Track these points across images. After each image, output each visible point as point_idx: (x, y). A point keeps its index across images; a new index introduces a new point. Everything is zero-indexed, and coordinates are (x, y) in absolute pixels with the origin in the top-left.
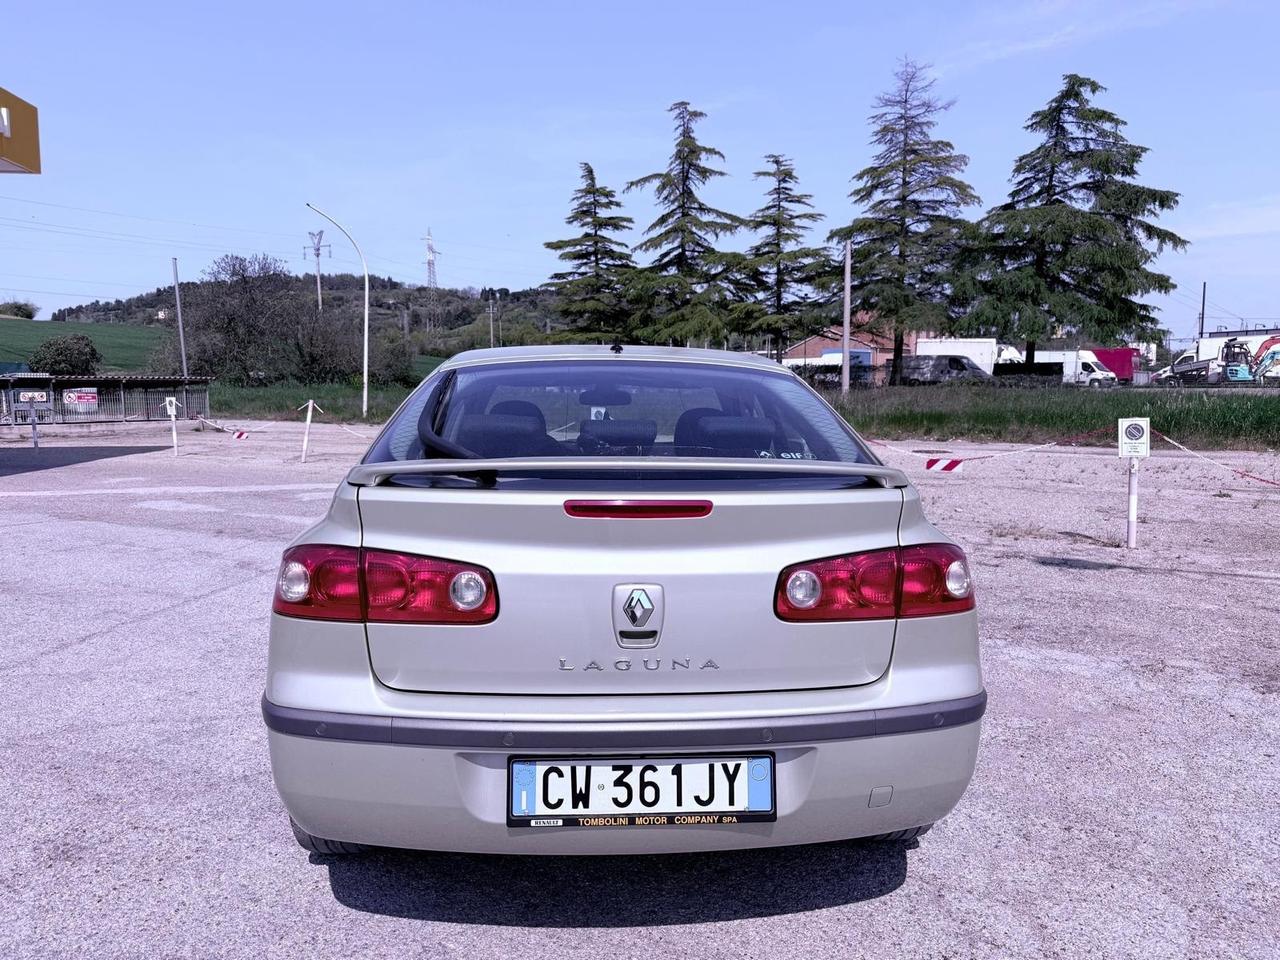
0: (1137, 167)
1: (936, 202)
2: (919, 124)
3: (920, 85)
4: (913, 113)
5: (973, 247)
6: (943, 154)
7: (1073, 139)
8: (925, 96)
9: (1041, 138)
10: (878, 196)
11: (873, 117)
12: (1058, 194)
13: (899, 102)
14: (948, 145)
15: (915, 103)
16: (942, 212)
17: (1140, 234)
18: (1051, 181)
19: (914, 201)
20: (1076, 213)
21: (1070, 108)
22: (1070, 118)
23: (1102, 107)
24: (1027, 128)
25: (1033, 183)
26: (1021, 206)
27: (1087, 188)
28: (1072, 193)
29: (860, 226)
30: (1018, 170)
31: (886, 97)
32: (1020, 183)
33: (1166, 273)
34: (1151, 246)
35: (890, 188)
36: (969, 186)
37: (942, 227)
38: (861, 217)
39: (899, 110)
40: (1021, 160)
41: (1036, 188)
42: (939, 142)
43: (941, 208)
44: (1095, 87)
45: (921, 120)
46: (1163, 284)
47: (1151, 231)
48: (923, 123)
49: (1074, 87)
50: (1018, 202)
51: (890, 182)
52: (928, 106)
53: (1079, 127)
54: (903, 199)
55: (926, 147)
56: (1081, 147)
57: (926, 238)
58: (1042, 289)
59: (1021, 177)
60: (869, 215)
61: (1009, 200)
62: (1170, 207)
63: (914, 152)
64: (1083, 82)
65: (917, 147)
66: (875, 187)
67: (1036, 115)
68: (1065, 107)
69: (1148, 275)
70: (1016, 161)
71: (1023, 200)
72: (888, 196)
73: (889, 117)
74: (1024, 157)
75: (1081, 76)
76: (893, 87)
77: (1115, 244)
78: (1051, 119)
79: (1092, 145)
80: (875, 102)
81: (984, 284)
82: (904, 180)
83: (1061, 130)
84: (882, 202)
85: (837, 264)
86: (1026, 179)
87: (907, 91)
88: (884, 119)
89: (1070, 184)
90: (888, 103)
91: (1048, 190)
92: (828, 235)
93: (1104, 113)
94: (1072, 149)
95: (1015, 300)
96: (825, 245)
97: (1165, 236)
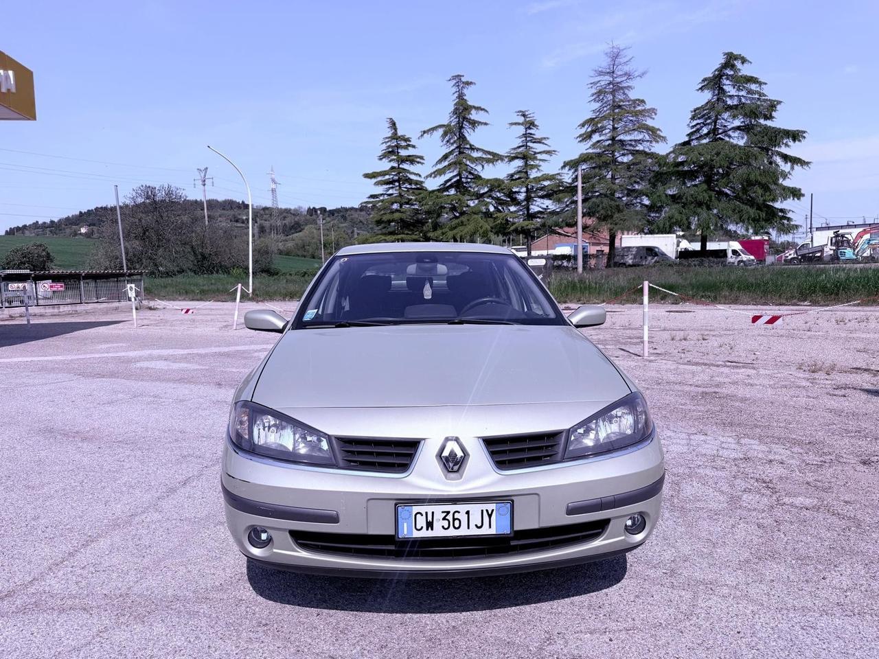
0: (774, 114)
1: (635, 141)
2: (622, 88)
3: (623, 60)
4: (618, 80)
5: (663, 172)
6: (639, 108)
7: (731, 97)
8: (626, 69)
9: (707, 96)
10: (596, 137)
11: (591, 84)
12: (722, 133)
13: (608, 73)
14: (643, 101)
15: (619, 73)
16: (640, 148)
17: (778, 160)
18: (715, 125)
19: (620, 141)
20: (735, 146)
21: (727, 75)
22: (728, 82)
23: (749, 74)
24: (698, 90)
25: (702, 127)
26: (694, 143)
27: (740, 130)
28: (730, 133)
29: (584, 159)
30: (693, 118)
31: (600, 69)
32: (693, 127)
33: (798, 187)
34: (785, 167)
35: (604, 132)
36: (659, 130)
37: (640, 158)
38: (585, 152)
39: (608, 78)
40: (695, 111)
41: (705, 130)
42: (636, 100)
43: (639, 145)
44: (744, 61)
45: (624, 85)
46: (796, 193)
47: (786, 158)
48: (625, 87)
49: (731, 61)
50: (693, 140)
51: (604, 128)
52: (628, 75)
53: (734, 88)
54: (613, 139)
55: (627, 103)
56: (735, 102)
57: (628, 166)
58: (713, 198)
59: (695, 123)
60: (591, 151)
61: (687, 139)
62: (800, 141)
63: (619, 107)
64: (736, 57)
65: (621, 103)
66: (593, 132)
67: (704, 80)
68: (724, 74)
69: (784, 188)
70: (692, 112)
71: (697, 139)
72: (603, 138)
73: (603, 83)
74: (698, 109)
75: (735, 53)
76: (604, 63)
77: (762, 168)
78: (714, 83)
79: (743, 100)
80: (592, 73)
81: (673, 196)
82: (613, 126)
83: (722, 90)
84: (598, 142)
85: (568, 185)
86: (698, 124)
87: (614, 65)
88: (598, 85)
89: (729, 127)
90: (601, 73)
91: (714, 131)
92: (562, 165)
93: (752, 77)
94: (729, 102)
95: (694, 207)
96: (560, 171)
97: (795, 161)
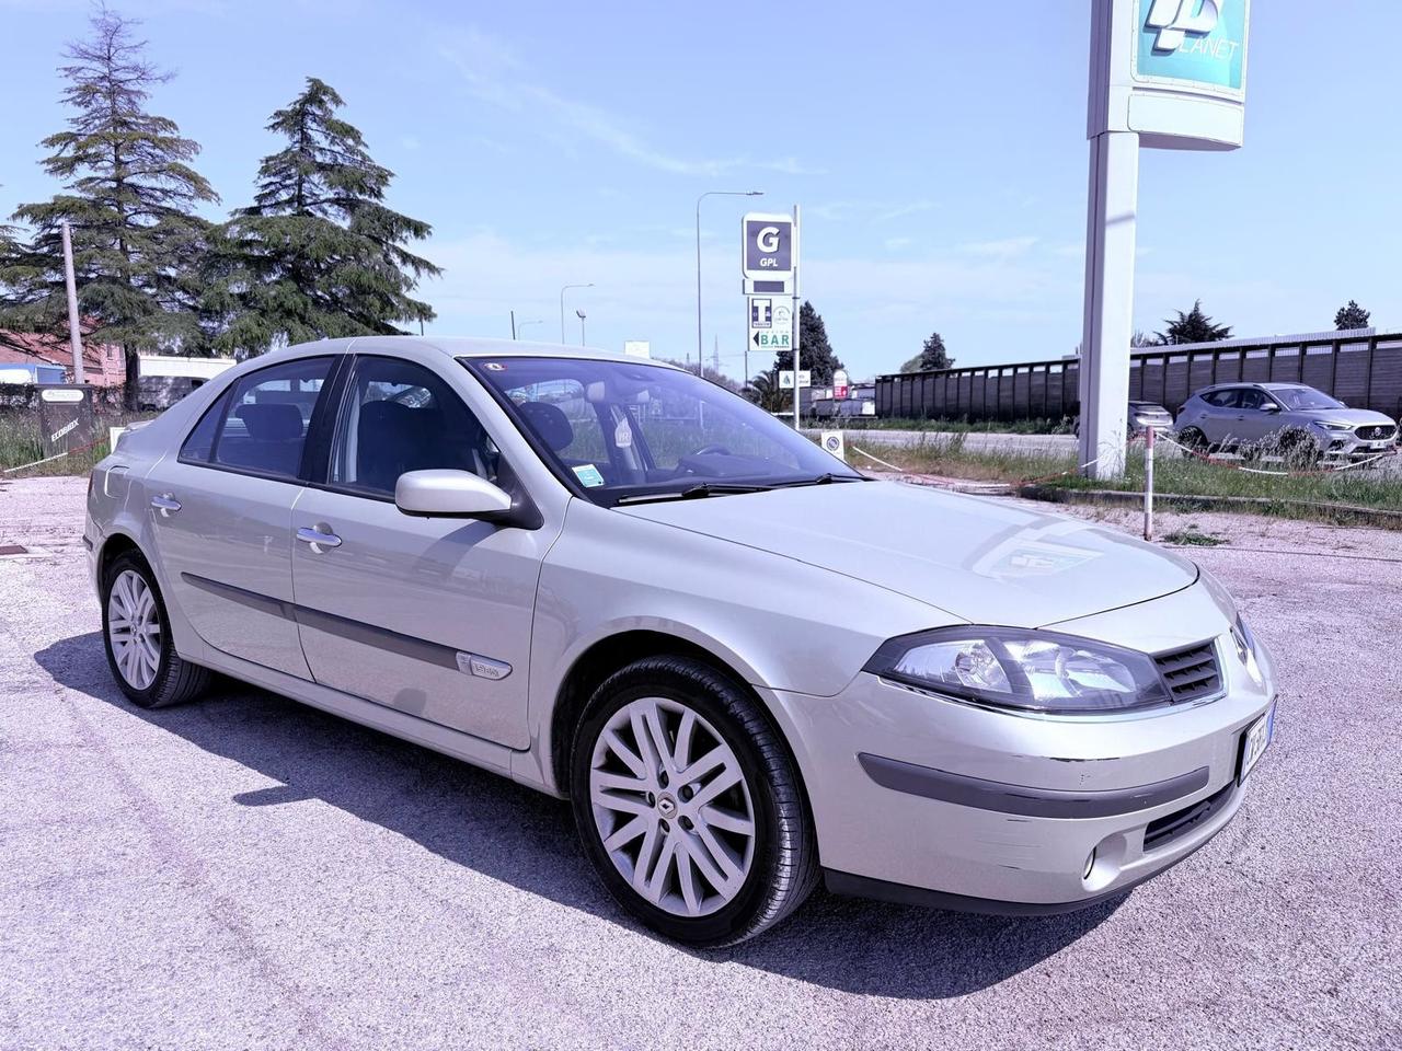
0: (384, 190)
1: (162, 191)
2: (128, 92)
3: (128, 42)
4: (120, 75)
5: (219, 253)
6: (162, 134)
7: (321, 149)
8: (135, 59)
9: (281, 142)
10: (83, 171)
11: (66, 69)
12: (310, 204)
13: (99, 57)
14: (172, 124)
15: (122, 63)
16: (168, 203)
17: (397, 260)
18: (300, 190)
19: (132, 185)
20: (336, 229)
21: (314, 114)
22: (314, 126)
23: (349, 122)
24: (268, 128)
25: (279, 190)
26: (267, 213)
27: (339, 205)
28: (326, 206)
29: (62, 207)
30: (265, 171)
31: (83, 47)
32: (266, 186)
33: (428, 303)
34: (408, 271)
35: (99, 164)
36: (204, 180)
37: (174, 222)
38: (65, 193)
39: (101, 69)
40: (267, 161)
41: (284, 196)
42: (159, 119)
43: (168, 199)
44: (337, 100)
45: (129, 86)
46: (424, 312)
47: (406, 257)
48: (133, 92)
49: (317, 94)
50: (265, 207)
51: (98, 157)
52: (142, 74)
53: (326, 138)
54: (119, 180)
55: (141, 121)
56: (328, 160)
57: (151, 235)
58: (309, 307)
59: (267, 180)
60: (76, 193)
61: (255, 204)
62: (423, 238)
63: (125, 124)
64: (326, 90)
65: (128, 119)
66: (79, 159)
67: (278, 114)
68: (308, 113)
69: (409, 303)
70: (262, 161)
71: (271, 206)
72: (101, 174)
73: (90, 74)
74: (271, 158)
75: (325, 83)
76: (92, 38)
77: (377, 268)
78: (293, 120)
79: (340, 160)
80: (67, 50)
81: (242, 297)
82: (117, 159)
83: (306, 138)
84: (91, 179)
85: (28, 251)
86: (271, 183)
87: (110, 46)
88: (79, 75)
89: (322, 198)
90: (84, 54)
91: (299, 199)
92: (16, 211)
93: (352, 129)
94: (319, 159)
95: (281, 317)
96: (10, 223)
97: (418, 263)
